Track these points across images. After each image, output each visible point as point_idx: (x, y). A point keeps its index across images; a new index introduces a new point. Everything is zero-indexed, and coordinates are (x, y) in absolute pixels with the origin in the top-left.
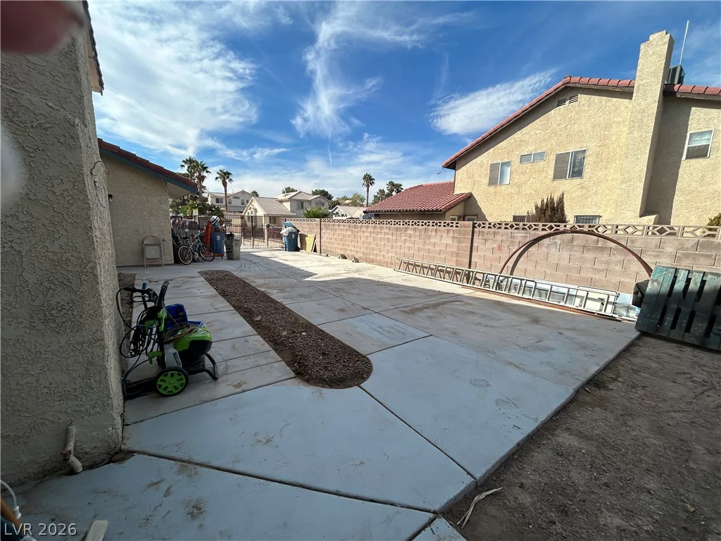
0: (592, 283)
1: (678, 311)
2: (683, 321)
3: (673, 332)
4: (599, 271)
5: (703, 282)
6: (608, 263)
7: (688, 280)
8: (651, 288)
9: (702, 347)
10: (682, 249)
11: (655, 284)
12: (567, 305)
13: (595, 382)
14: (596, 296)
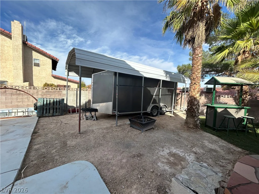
0: (18, 107)
1: (46, 109)
2: (48, 111)
3: (46, 114)
4: (19, 102)
5: (50, 101)
6: (22, 99)
7: (47, 101)
8: (39, 104)
9: (53, 116)
10: (43, 93)
11: (39, 103)
12: (9, 116)
13: (35, 133)
14: (21, 110)
